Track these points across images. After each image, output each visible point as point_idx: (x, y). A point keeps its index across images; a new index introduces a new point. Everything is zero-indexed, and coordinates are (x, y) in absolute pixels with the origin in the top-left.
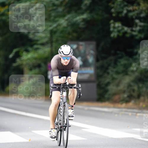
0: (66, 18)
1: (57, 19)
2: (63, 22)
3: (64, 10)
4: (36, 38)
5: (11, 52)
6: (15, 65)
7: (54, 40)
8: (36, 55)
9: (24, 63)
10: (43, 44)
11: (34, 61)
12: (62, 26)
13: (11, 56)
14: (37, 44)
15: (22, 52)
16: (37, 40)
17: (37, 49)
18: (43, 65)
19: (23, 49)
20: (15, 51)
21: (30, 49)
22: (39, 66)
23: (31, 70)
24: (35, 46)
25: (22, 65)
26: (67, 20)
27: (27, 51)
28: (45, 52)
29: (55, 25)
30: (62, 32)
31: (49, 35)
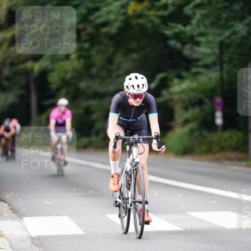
0: (246, 21)
1: (230, 23)
2: (241, 28)
3: (242, 8)
4: (195, 56)
7: (226, 58)
8: (195, 85)
9: (175, 97)
10: (206, 66)
11: (192, 95)
12: (239, 36)
13: (152, 86)
14: (198, 66)
15: (172, 81)
16: (197, 60)
17: (196, 74)
18: (206, 100)
19: (173, 74)
20: (159, 76)
21: (185, 74)
22: (200, 103)
23: (186, 109)
24: (194, 70)
25: (171, 100)
26: (247, 25)
27: (180, 77)
28: (210, 79)
29: (227, 34)
30: (239, 45)
31: (217, 51)
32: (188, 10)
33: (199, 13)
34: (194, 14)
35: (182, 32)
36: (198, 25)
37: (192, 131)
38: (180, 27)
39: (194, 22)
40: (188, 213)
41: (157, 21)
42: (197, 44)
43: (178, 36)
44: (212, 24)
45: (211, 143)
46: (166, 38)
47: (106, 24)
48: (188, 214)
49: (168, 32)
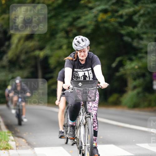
4: (140, 46)
5: (114, 60)
6: (118, 74)
8: (140, 64)
9: (128, 72)
11: (139, 71)
13: (114, 65)
14: (141, 53)
15: (126, 61)
16: (141, 49)
17: (141, 58)
18: (147, 74)
19: (127, 58)
20: (118, 59)
21: (134, 57)
22: (143, 76)
23: (135, 79)
24: (140, 55)
25: (125, 74)
27: (131, 60)
32: (135, 18)
33: (142, 20)
34: (140, 20)
35: (132, 32)
36: (142, 27)
37: (138, 93)
38: (131, 29)
39: (139, 25)
40: (137, 144)
41: (116, 25)
42: (142, 39)
43: (129, 34)
44: (151, 27)
45: (150, 101)
46: (122, 36)
47: (84, 27)
49: (123, 32)
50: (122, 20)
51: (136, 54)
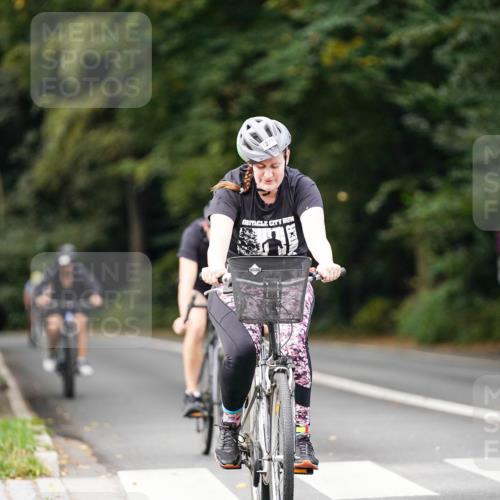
4: (458, 146)
5: (372, 191)
6: (385, 236)
8: (457, 204)
9: (418, 229)
11: (452, 224)
13: (373, 206)
14: (461, 167)
15: (411, 194)
16: (461, 154)
17: (460, 182)
19: (414, 182)
20: (386, 188)
21: (436, 182)
22: (468, 240)
23: (440, 252)
24: (456, 174)
25: (409, 235)
27: (428, 190)
32: (442, 55)
33: (464, 62)
34: (455, 62)
35: (431, 100)
36: (462, 85)
37: (451, 297)
38: (427, 90)
39: (454, 79)
40: (448, 461)
41: (380, 76)
42: (462, 122)
43: (422, 108)
44: (491, 83)
45: (490, 320)
46: (398, 112)
47: (278, 84)
48: (447, 464)
49: (402, 100)
50: (399, 63)
51: (442, 172)
